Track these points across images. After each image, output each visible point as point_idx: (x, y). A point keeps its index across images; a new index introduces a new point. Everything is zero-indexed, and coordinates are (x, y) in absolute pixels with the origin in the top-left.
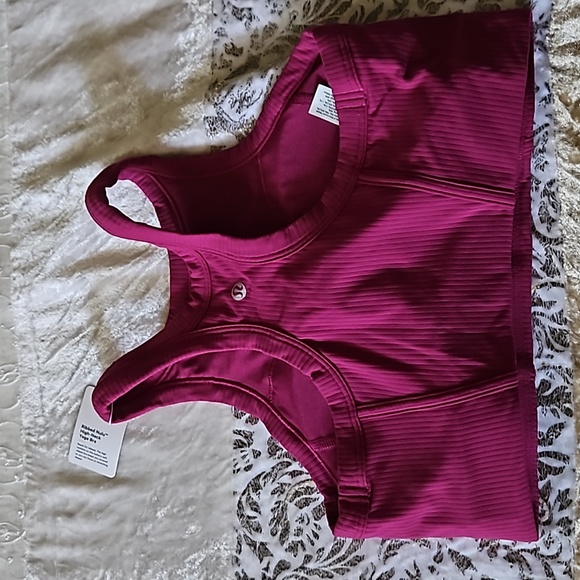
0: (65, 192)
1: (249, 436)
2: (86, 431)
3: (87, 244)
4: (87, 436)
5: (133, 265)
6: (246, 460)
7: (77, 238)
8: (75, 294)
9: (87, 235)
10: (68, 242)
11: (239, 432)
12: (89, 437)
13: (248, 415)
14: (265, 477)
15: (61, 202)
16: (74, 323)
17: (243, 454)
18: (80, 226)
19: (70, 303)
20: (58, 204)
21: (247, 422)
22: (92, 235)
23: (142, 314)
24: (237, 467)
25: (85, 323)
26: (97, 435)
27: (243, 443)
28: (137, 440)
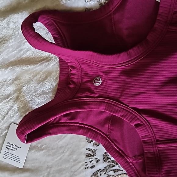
0: (6, 26)
1: (94, 152)
2: (10, 145)
3: (16, 53)
4: (10, 148)
5: (40, 65)
6: (92, 163)
7: (11, 50)
8: (8, 78)
9: (17, 48)
10: (6, 51)
11: (89, 150)
12: (11, 148)
13: (94, 141)
14: (101, 172)
15: (4, 31)
16: (7, 92)
17: (91, 160)
18: (13, 43)
19: (5, 82)
20: (2, 31)
21: (94, 145)
22: (19, 49)
23: (42, 89)
24: (87, 166)
25: (12, 92)
26: (16, 148)
27: (90, 155)
28: (36, 151)
